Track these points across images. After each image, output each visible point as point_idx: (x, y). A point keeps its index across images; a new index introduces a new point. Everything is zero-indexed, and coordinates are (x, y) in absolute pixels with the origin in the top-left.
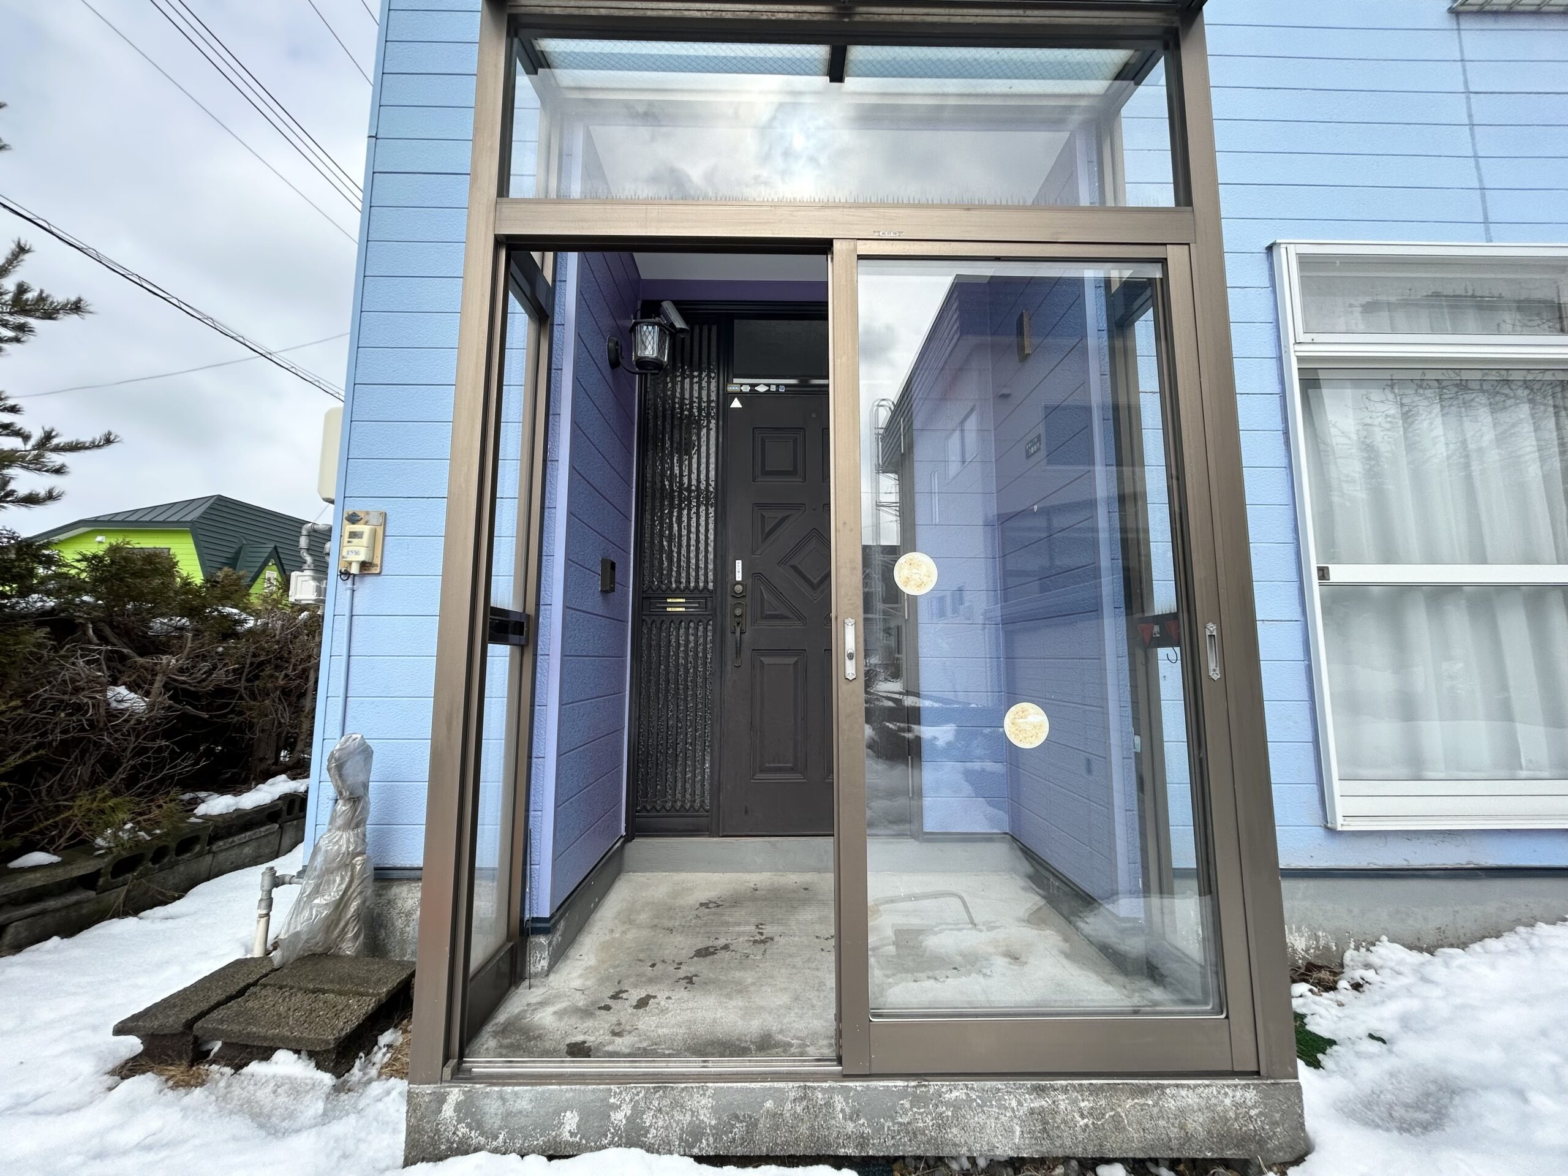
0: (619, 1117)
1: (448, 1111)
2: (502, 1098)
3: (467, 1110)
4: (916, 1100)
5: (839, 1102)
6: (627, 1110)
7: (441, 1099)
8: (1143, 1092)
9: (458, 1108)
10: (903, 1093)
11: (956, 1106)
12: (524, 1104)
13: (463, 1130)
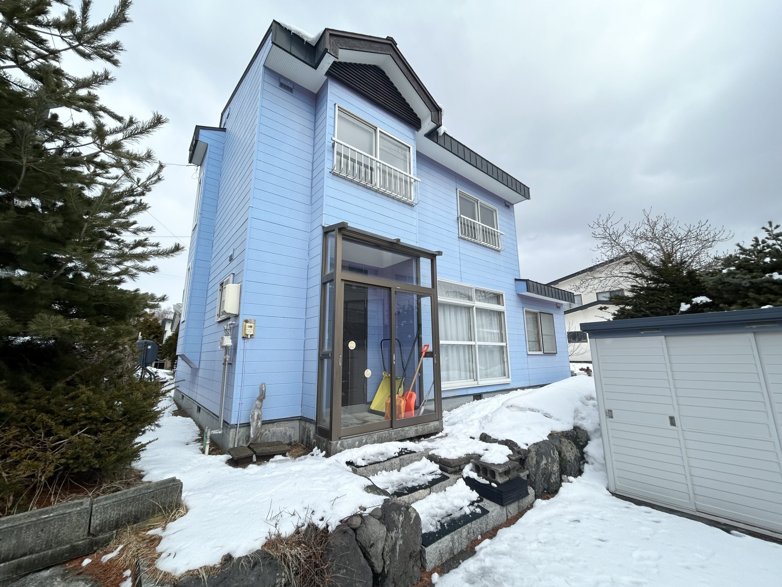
0: (364, 441)
1: (338, 445)
2: (347, 441)
3: (342, 445)
4: (402, 431)
5: (393, 433)
6: (365, 440)
7: (337, 443)
8: (427, 424)
9: (340, 444)
10: (401, 430)
11: (407, 431)
12: (350, 442)
13: (341, 448)
